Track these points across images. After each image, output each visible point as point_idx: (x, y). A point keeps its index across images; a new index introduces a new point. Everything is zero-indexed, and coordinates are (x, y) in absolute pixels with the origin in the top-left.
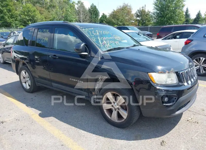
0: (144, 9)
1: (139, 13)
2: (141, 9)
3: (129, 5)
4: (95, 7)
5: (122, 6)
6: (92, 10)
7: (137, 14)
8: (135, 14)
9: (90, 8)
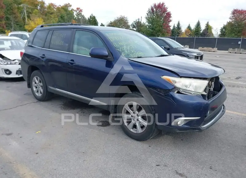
0: (140, 20)
1: (136, 24)
2: (137, 21)
3: (125, 17)
4: (94, 17)
5: (119, 18)
6: (91, 20)
7: (133, 25)
8: (132, 25)
9: (89, 18)
